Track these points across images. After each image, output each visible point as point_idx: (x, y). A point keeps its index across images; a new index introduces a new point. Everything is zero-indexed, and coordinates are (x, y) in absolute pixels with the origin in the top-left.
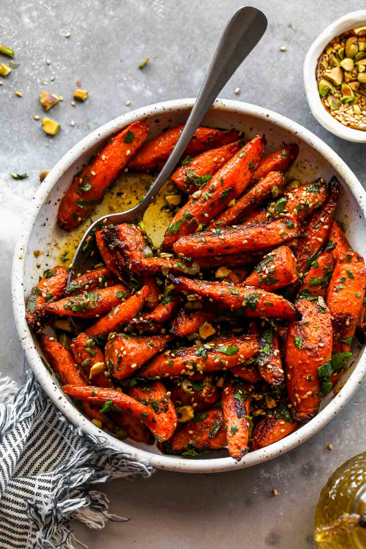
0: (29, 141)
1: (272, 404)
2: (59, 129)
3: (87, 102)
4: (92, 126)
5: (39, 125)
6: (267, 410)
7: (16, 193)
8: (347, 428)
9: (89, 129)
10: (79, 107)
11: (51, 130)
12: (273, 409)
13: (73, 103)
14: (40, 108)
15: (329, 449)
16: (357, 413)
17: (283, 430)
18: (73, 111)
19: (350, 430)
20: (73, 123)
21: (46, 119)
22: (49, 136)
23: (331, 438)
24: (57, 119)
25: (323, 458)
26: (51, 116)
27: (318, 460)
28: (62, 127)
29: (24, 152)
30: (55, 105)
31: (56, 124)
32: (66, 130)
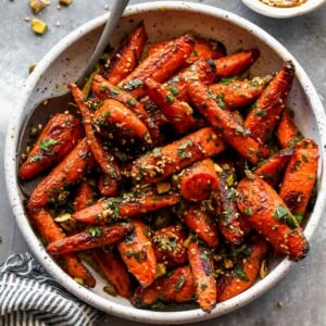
0: (21, 39)
1: (229, 264)
2: (46, 29)
3: (71, 6)
4: (74, 26)
5: (29, 25)
6: (225, 270)
7: (8, 83)
8: (294, 287)
9: (72, 29)
10: (64, 10)
11: (40, 29)
12: (230, 270)
13: (59, 6)
14: (30, 10)
15: (279, 306)
16: (304, 275)
17: (239, 288)
18: (58, 14)
19: (297, 290)
20: (58, 23)
21: (35, 20)
22: (38, 35)
23: (281, 296)
24: (44, 21)
25: (274, 313)
26: (40, 18)
27: (270, 315)
28: (49, 27)
29: (16, 48)
30: (43, 8)
31: (44, 25)
32: (53, 30)
